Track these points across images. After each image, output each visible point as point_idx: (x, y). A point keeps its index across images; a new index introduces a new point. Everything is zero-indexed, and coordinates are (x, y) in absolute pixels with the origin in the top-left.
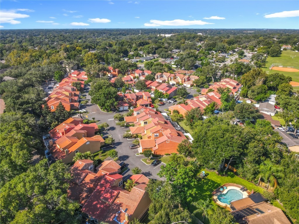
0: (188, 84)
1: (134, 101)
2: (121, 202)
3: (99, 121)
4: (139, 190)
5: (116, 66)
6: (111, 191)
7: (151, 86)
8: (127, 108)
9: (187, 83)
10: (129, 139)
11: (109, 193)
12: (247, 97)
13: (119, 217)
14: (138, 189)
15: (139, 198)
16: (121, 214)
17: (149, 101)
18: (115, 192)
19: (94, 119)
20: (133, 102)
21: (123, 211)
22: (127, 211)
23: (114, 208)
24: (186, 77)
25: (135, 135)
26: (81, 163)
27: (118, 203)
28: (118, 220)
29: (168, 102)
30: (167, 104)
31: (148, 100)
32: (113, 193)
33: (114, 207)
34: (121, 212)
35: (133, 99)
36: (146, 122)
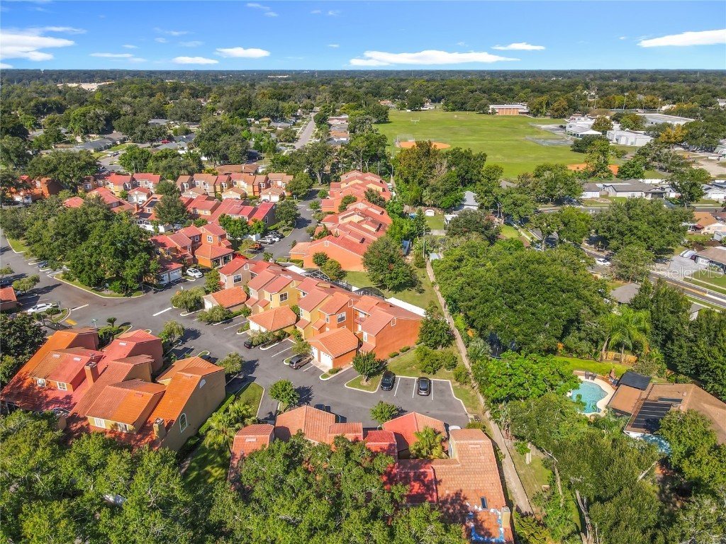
0: (272, 194)
1: (188, 253)
2: (456, 489)
3: (128, 323)
4: (474, 444)
5: (45, 169)
6: (415, 473)
7: (194, 208)
8: (177, 274)
9: (270, 193)
10: (264, 346)
11: (415, 481)
12: (422, 204)
13: (479, 527)
14: (472, 442)
15: (490, 461)
16: (479, 517)
17: (224, 245)
18: (428, 470)
19: (112, 321)
20: (185, 256)
21: (480, 509)
22: (488, 504)
23: (451, 511)
24: (261, 179)
25: (277, 334)
26: (254, 440)
27: (448, 495)
28: (483, 536)
29: (269, 241)
30: (267, 246)
31: (220, 244)
32: (425, 477)
33: (448, 509)
34: (475, 513)
35: (185, 248)
36: (286, 295)
